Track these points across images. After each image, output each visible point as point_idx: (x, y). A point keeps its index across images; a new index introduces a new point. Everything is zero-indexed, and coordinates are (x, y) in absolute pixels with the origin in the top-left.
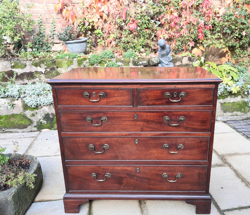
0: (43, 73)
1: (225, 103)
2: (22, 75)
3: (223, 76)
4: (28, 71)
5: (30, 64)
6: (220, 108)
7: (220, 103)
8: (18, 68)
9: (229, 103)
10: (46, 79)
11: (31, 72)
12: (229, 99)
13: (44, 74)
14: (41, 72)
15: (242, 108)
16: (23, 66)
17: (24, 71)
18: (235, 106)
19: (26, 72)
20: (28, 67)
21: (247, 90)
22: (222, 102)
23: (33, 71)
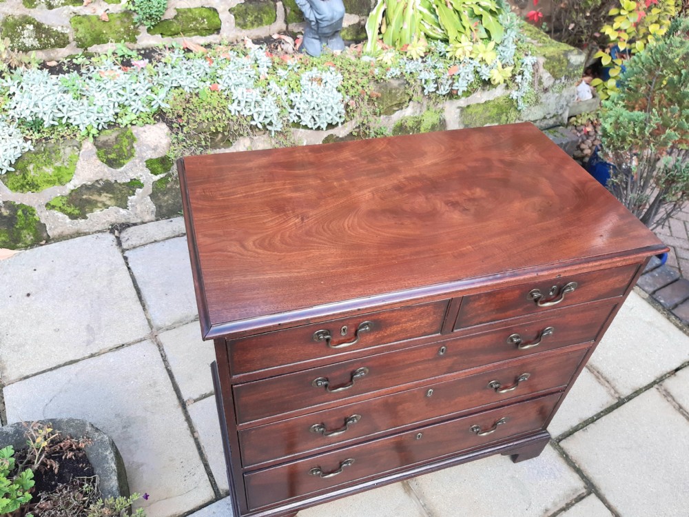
1: (468, 106)
3: (464, 27)
6: (459, 120)
7: (459, 108)
9: (478, 104)
12: (479, 96)
15: (503, 113)
18: (490, 111)
21: (521, 69)
22: (463, 106)
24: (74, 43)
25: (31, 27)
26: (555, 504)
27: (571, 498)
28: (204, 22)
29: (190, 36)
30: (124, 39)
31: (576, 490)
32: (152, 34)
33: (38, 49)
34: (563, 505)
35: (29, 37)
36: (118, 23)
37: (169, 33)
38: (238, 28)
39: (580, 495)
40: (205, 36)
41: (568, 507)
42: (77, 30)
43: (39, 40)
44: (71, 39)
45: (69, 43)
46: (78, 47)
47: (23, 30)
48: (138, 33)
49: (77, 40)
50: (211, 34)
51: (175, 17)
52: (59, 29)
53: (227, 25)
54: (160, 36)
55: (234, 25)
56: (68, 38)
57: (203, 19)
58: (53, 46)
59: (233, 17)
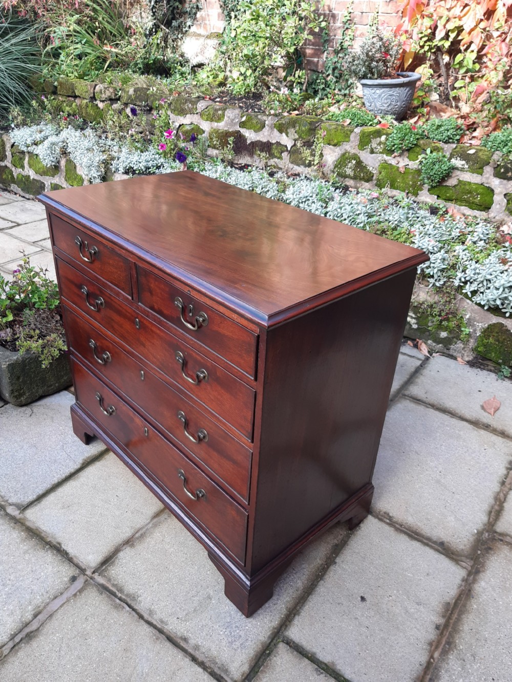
0: (287, 150)
2: (253, 146)
4: (265, 140)
5: (272, 124)
8: (251, 128)
10: (290, 164)
11: (268, 141)
13: (289, 152)
14: (286, 146)
16: (259, 125)
17: (258, 139)
19: (261, 140)
20: (266, 130)
23: (274, 141)
24: (375, 182)
25: (354, 162)
26: (197, 647)
27: (212, 666)
28: (477, 197)
29: (460, 205)
30: (409, 190)
31: (226, 671)
32: (431, 194)
33: (351, 178)
34: (201, 658)
35: (350, 168)
36: (410, 177)
37: (444, 197)
38: (507, 212)
39: (222, 678)
40: (473, 209)
41: (202, 665)
42: (380, 173)
43: (355, 173)
44: (374, 178)
45: (372, 180)
46: (376, 185)
47: (349, 162)
48: (422, 190)
49: (378, 180)
50: (481, 211)
51: (455, 186)
52: (371, 169)
53: (498, 206)
54: (436, 197)
55: (504, 208)
56: (373, 176)
57: (478, 194)
58: (361, 179)
59: (506, 201)
